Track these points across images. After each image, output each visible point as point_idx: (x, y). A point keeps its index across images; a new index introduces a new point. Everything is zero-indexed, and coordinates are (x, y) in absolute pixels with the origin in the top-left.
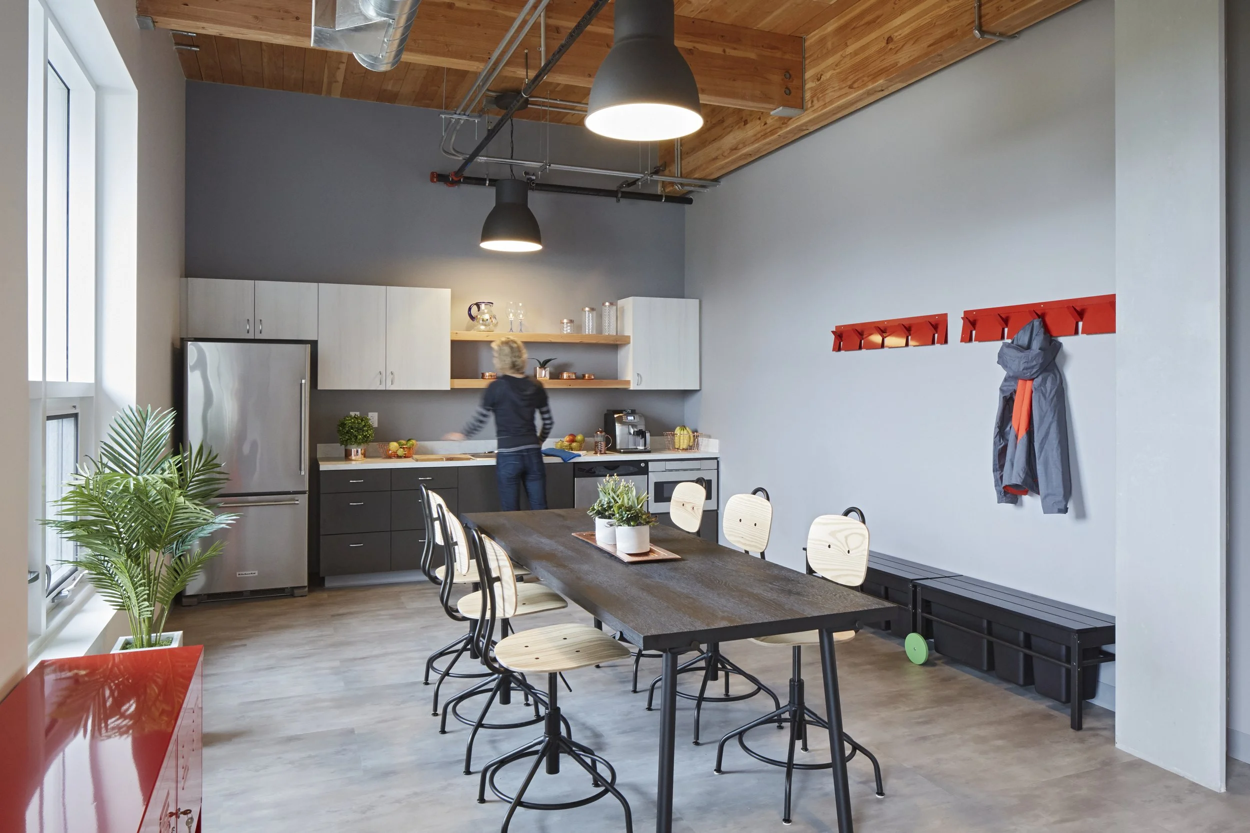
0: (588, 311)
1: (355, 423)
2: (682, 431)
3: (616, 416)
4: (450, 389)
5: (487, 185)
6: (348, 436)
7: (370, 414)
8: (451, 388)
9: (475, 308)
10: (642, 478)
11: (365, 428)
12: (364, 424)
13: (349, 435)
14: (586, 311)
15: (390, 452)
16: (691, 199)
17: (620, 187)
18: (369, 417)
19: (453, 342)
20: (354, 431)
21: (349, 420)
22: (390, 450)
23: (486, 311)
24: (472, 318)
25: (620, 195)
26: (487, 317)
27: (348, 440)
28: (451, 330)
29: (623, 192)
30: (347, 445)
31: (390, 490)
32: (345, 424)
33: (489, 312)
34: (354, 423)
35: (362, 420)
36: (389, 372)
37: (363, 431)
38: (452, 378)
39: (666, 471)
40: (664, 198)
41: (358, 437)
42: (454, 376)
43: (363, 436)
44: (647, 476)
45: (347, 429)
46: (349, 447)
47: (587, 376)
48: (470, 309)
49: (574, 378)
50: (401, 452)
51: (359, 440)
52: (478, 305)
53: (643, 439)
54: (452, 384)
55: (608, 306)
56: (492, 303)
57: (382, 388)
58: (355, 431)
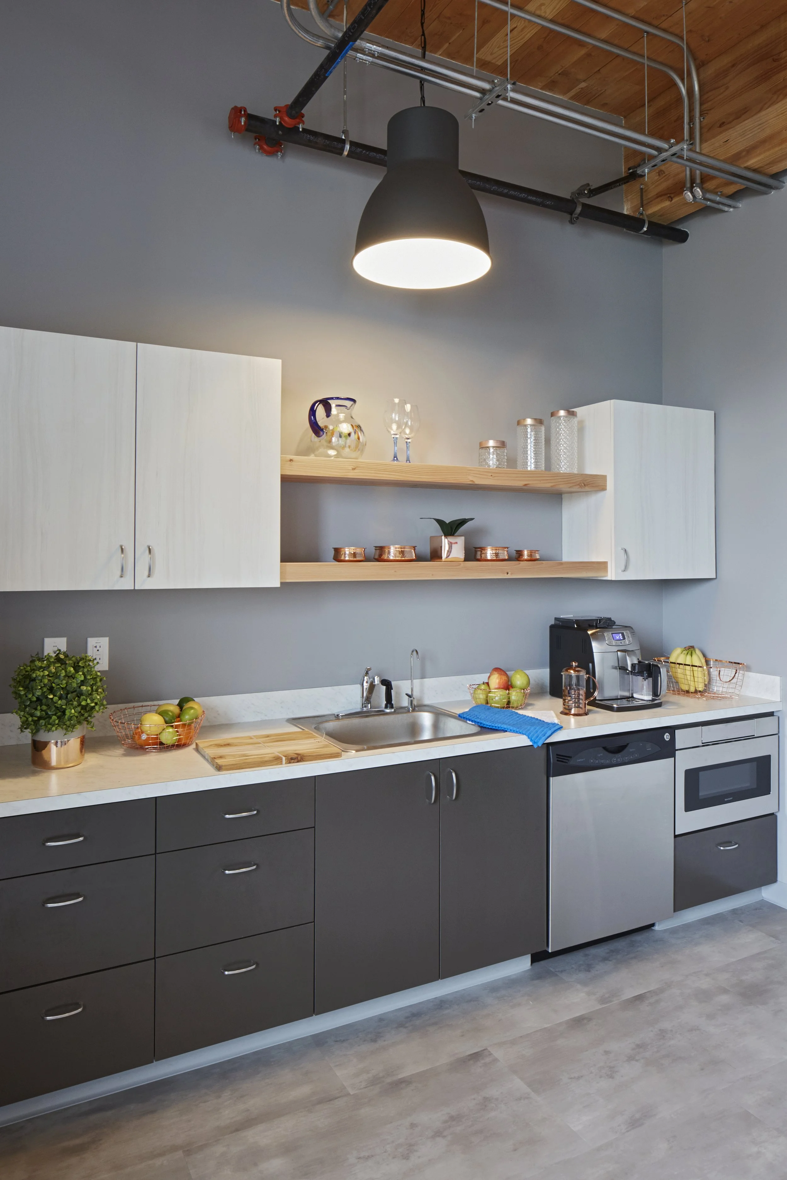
0: (531, 425)
1: (58, 677)
2: (689, 657)
3: (590, 632)
4: (278, 585)
5: (346, 153)
6: (42, 710)
7: (92, 642)
8: (282, 583)
9: (320, 411)
10: (666, 763)
11: (84, 688)
12: (82, 678)
13: (44, 708)
14: (526, 426)
15: (144, 737)
16: (686, 232)
17: (579, 194)
18: (91, 653)
19: (286, 480)
20: (56, 698)
21: (44, 669)
22: (143, 732)
23: (342, 416)
24: (317, 429)
25: (579, 209)
26: (345, 428)
27: (40, 718)
28: (282, 453)
29: (584, 205)
30: (38, 731)
31: (154, 852)
32: (34, 680)
33: (350, 419)
34: (56, 675)
35: (77, 668)
36: (141, 550)
37: (80, 694)
38: (282, 560)
39: (705, 745)
40: (646, 226)
41: (67, 712)
42: (286, 558)
43: (79, 709)
44: (674, 758)
45: (38, 693)
46: (42, 736)
47: (526, 553)
48: (312, 412)
49: (506, 558)
50: (169, 736)
51: (70, 719)
52: (326, 403)
53: (650, 679)
54: (282, 573)
55: (566, 417)
56: (354, 401)
57: (126, 584)
58: (60, 698)
